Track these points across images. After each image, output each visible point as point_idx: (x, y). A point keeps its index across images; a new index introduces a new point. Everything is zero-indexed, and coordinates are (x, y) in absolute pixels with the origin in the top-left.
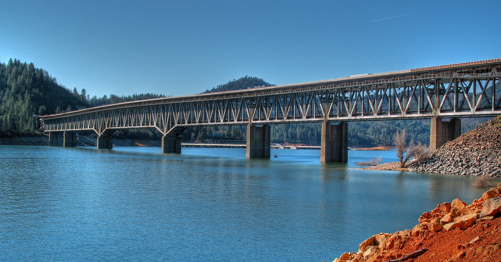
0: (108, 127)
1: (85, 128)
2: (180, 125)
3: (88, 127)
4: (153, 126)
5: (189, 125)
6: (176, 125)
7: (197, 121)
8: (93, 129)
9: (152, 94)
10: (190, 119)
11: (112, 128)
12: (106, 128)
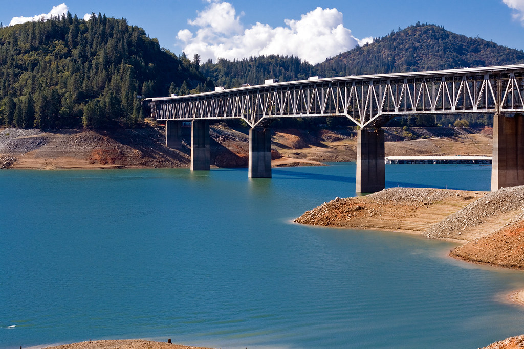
0: (266, 115)
1: (227, 116)
2: (386, 113)
3: (233, 114)
4: (342, 114)
5: (401, 113)
6: (380, 113)
7: (414, 108)
8: (242, 117)
9: (278, 55)
10: (402, 105)
11: (274, 116)
12: (264, 116)
